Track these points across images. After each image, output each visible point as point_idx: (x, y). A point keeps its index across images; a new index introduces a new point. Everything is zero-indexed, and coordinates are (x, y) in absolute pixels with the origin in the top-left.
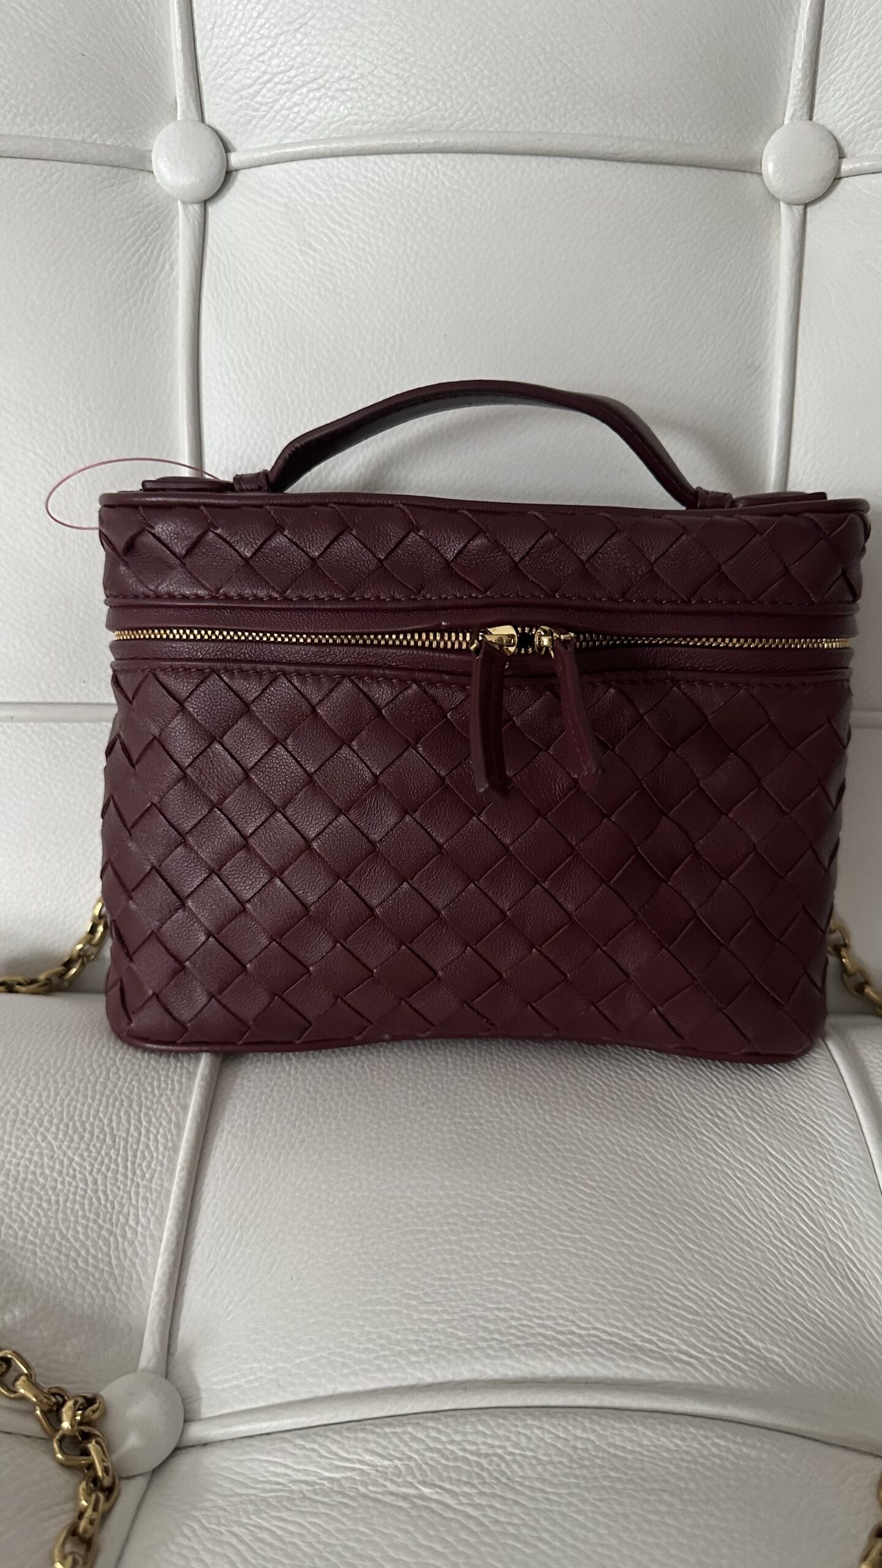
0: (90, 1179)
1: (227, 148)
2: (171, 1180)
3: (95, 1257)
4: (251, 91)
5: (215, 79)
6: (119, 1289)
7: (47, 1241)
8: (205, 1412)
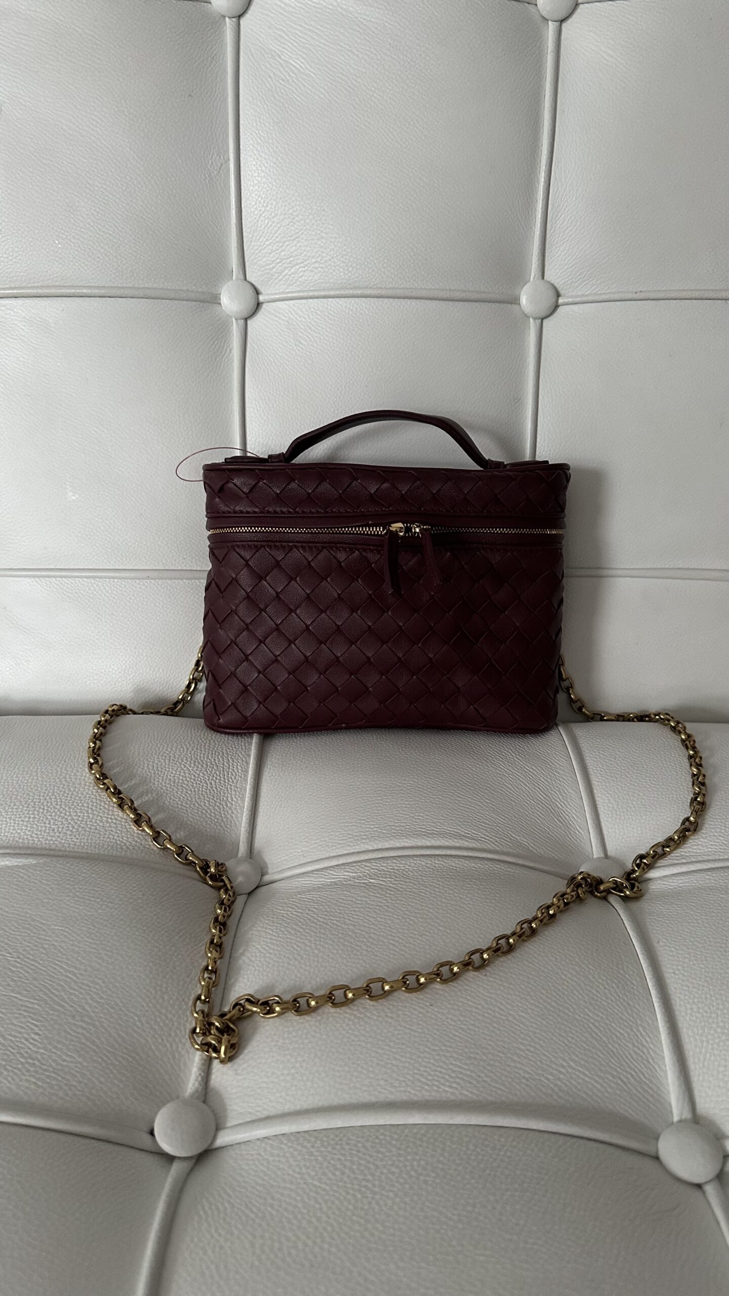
0: (208, 782)
1: (257, 292)
2: (246, 784)
3: (214, 813)
4: (271, 266)
5: (252, 260)
6: (226, 827)
7: (192, 806)
8: (270, 871)
